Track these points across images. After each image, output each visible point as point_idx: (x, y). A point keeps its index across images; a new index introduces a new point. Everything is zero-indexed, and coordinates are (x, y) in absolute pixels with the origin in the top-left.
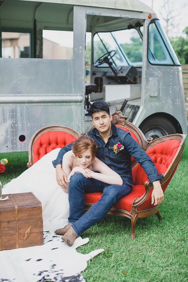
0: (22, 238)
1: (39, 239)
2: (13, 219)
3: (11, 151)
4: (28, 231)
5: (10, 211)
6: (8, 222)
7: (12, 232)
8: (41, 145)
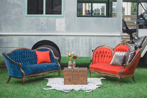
0: (80, 81)
1: (86, 82)
2: (77, 74)
3: (89, 56)
4: (82, 79)
5: (76, 71)
6: (75, 75)
7: (77, 79)
8: (97, 53)
